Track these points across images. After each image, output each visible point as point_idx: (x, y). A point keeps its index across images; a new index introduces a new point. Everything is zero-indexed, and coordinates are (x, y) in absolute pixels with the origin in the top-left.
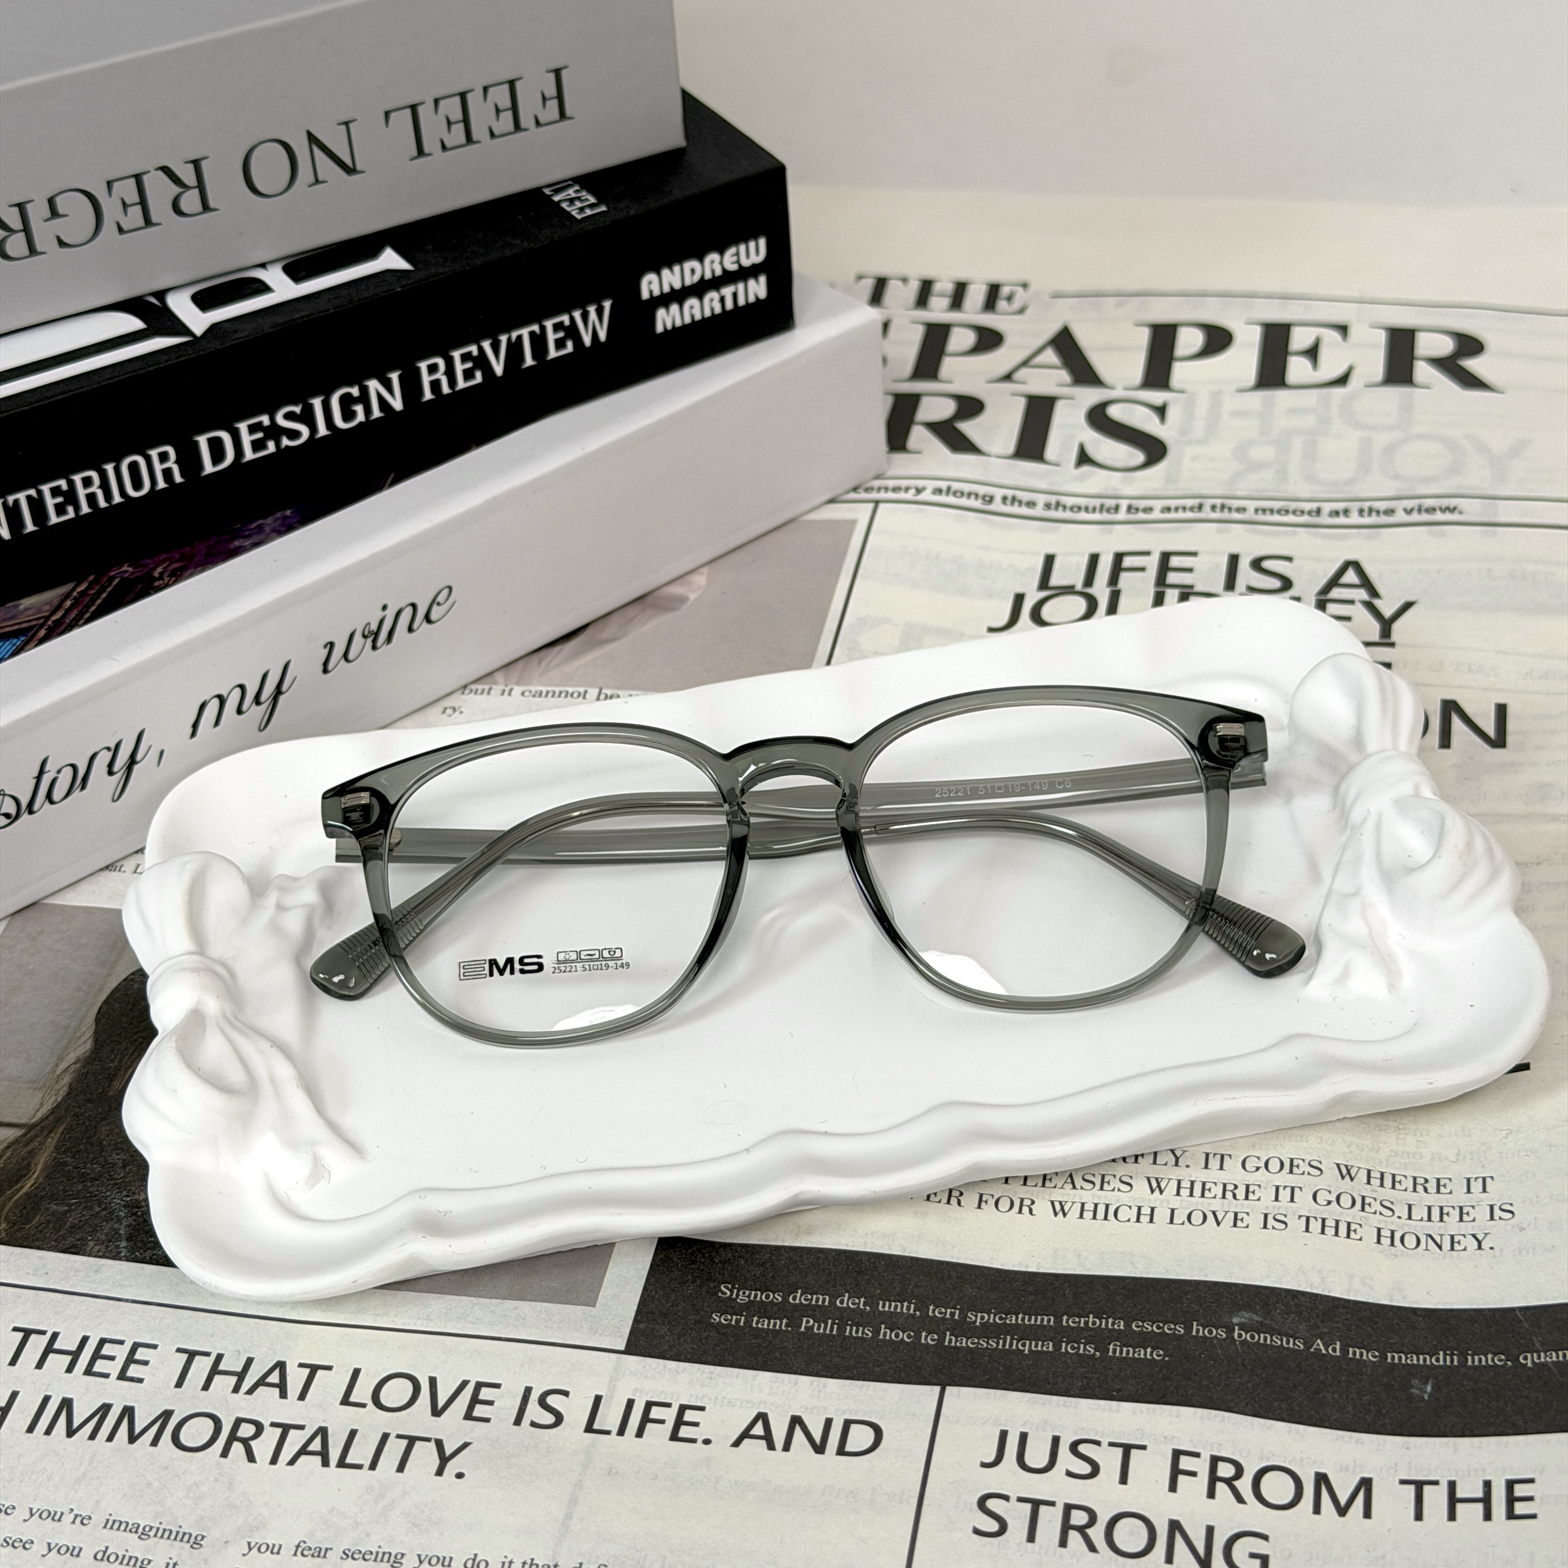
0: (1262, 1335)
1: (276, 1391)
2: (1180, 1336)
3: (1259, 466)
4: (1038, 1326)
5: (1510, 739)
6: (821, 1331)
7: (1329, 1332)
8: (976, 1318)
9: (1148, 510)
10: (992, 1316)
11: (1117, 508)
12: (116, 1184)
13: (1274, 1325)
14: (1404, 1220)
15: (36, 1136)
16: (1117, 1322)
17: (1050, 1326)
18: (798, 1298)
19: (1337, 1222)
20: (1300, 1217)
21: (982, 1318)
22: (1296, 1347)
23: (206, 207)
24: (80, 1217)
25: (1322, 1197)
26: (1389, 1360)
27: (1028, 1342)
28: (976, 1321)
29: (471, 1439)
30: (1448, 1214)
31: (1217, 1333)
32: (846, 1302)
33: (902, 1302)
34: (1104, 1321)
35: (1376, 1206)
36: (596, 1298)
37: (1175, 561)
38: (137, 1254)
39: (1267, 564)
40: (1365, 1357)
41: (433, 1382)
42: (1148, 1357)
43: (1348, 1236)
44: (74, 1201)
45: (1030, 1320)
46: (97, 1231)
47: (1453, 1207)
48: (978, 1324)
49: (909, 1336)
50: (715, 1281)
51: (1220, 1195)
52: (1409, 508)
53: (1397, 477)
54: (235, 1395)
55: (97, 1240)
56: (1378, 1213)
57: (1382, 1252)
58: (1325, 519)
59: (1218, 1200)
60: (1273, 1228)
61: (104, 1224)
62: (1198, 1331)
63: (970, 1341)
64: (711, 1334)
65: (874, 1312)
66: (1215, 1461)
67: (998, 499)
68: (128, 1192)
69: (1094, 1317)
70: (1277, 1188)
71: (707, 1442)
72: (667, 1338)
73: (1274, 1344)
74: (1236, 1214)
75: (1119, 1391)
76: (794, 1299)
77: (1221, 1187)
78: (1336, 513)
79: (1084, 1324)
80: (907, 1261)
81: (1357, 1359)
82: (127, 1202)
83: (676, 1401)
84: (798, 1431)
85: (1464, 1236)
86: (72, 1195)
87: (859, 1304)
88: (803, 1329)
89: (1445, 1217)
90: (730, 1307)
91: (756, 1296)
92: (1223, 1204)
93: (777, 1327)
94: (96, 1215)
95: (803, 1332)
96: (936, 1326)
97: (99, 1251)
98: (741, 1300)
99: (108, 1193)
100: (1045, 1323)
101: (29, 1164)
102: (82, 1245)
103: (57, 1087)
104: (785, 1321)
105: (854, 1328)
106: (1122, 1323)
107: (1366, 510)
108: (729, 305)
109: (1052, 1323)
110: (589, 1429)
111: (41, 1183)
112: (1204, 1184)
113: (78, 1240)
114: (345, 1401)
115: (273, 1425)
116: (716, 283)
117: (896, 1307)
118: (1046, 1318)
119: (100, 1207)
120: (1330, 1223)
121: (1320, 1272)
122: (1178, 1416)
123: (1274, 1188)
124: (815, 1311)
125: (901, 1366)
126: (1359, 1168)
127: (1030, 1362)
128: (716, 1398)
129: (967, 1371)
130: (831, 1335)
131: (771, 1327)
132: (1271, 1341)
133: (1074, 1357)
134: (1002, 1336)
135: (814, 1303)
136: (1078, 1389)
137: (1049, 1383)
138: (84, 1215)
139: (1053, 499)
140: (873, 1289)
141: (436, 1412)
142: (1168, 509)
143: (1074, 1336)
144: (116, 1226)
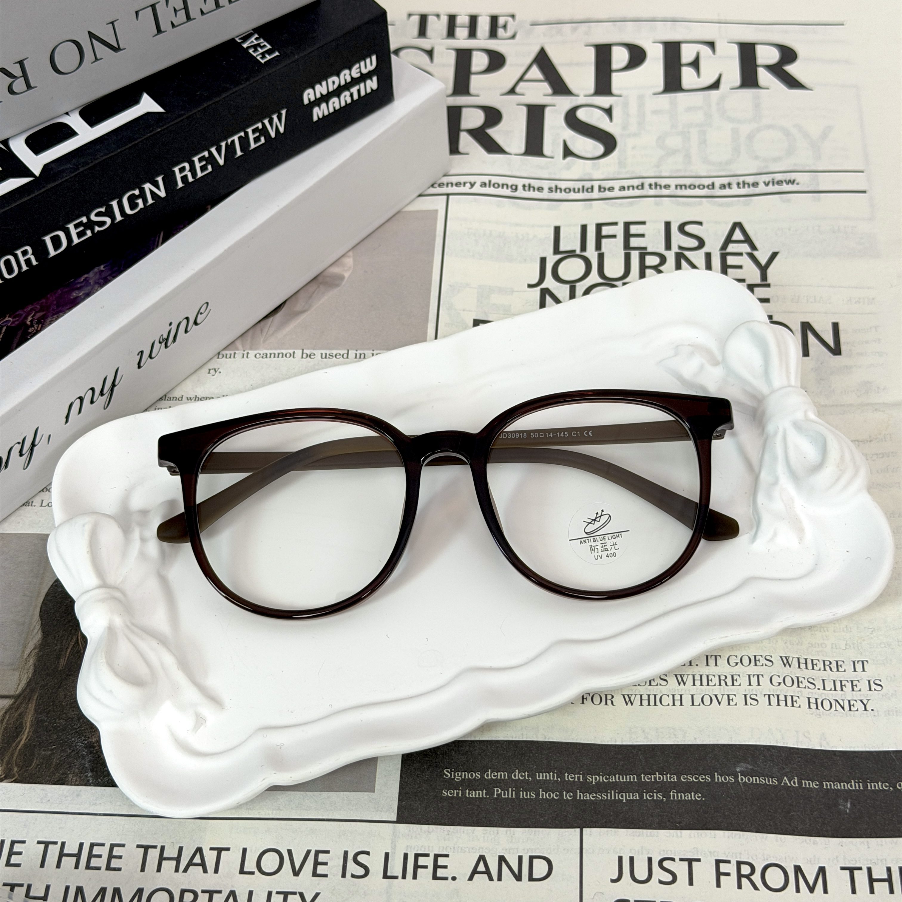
0: (754, 778)
1: (200, 868)
2: (709, 783)
3: (674, 152)
4: (629, 782)
5: (843, 348)
6: (506, 796)
7: (790, 771)
8: (593, 779)
9: (611, 189)
10: (601, 777)
11: (592, 188)
12: (77, 732)
13: (759, 771)
14: (821, 691)
15: (21, 703)
16: (672, 776)
17: (635, 782)
18: (490, 775)
19: (786, 696)
20: (765, 695)
21: (596, 779)
22: (774, 784)
23: (29, 87)
24: (60, 758)
25: (775, 680)
26: (825, 787)
27: (624, 794)
28: (592, 782)
29: (320, 890)
30: (845, 686)
31: (729, 779)
32: (517, 775)
33: (549, 773)
34: (665, 776)
35: (806, 683)
36: (374, 786)
37: (634, 229)
38: (99, 780)
39: (688, 228)
40: (811, 786)
41: (290, 852)
42: (693, 799)
43: (793, 706)
44: (54, 747)
45: (623, 779)
46: (72, 766)
47: (847, 681)
48: (594, 783)
49: (556, 796)
50: (439, 768)
51: (718, 684)
52: (767, 183)
53: (757, 158)
54: (176, 873)
55: (73, 773)
56: (807, 687)
57: (812, 714)
58: (717, 192)
59: (717, 687)
60: (751, 704)
61: (75, 761)
62: (718, 778)
63: (591, 795)
64: (444, 804)
65: (534, 781)
66: (739, 864)
67: (520, 188)
68: (85, 737)
69: (659, 775)
70: (749, 676)
71: (454, 878)
72: (420, 810)
73: (761, 783)
74: (728, 696)
75: (679, 823)
76: (487, 776)
77: (717, 677)
78: (723, 187)
79: (654, 779)
80: (548, 744)
81: (807, 788)
82: (85, 744)
83: (432, 851)
84: (504, 867)
85: (856, 701)
86: (51, 743)
87: (525, 776)
88: (495, 796)
89: (843, 687)
90: (451, 784)
91: (465, 775)
92: (720, 689)
93: (481, 796)
94: (68, 756)
95: (496, 798)
96: (571, 787)
97: (76, 781)
98: (457, 779)
99: (73, 739)
100: (632, 780)
101: (21, 723)
102: (65, 777)
103: (27, 667)
104: (484, 791)
105: (525, 793)
106: (675, 777)
107: (741, 183)
108: (356, 97)
109: (636, 780)
110: (385, 876)
111: (31, 737)
112: (708, 676)
113: (63, 774)
114: (242, 872)
115: (203, 892)
116: (347, 86)
117: (546, 776)
118: (632, 777)
119: (70, 749)
120: (782, 698)
121: (780, 731)
122: (714, 837)
123: (748, 676)
124: (501, 783)
125: (555, 816)
126: (793, 657)
127: (628, 808)
128: (454, 848)
129: (593, 817)
130: (512, 798)
131: (477, 796)
132: (760, 782)
133: (652, 802)
134: (609, 791)
135: (499, 778)
136: (657, 824)
137: (640, 821)
138: (62, 756)
139: (553, 184)
140: (531, 766)
141: (296, 873)
142: (623, 188)
143: (651, 787)
144: (83, 762)
